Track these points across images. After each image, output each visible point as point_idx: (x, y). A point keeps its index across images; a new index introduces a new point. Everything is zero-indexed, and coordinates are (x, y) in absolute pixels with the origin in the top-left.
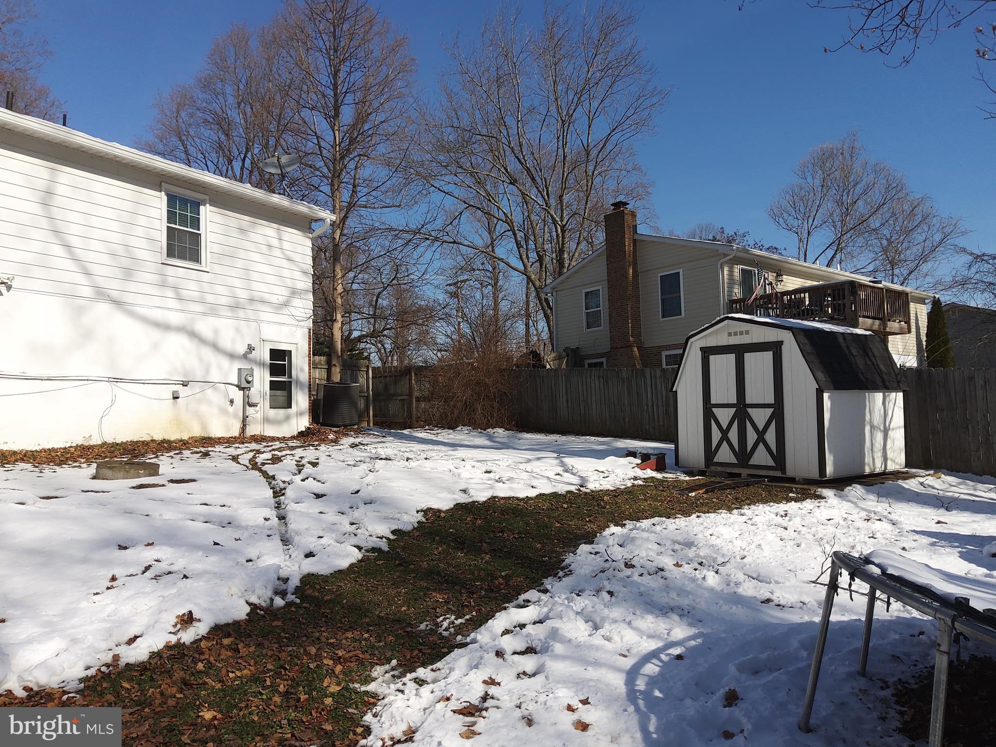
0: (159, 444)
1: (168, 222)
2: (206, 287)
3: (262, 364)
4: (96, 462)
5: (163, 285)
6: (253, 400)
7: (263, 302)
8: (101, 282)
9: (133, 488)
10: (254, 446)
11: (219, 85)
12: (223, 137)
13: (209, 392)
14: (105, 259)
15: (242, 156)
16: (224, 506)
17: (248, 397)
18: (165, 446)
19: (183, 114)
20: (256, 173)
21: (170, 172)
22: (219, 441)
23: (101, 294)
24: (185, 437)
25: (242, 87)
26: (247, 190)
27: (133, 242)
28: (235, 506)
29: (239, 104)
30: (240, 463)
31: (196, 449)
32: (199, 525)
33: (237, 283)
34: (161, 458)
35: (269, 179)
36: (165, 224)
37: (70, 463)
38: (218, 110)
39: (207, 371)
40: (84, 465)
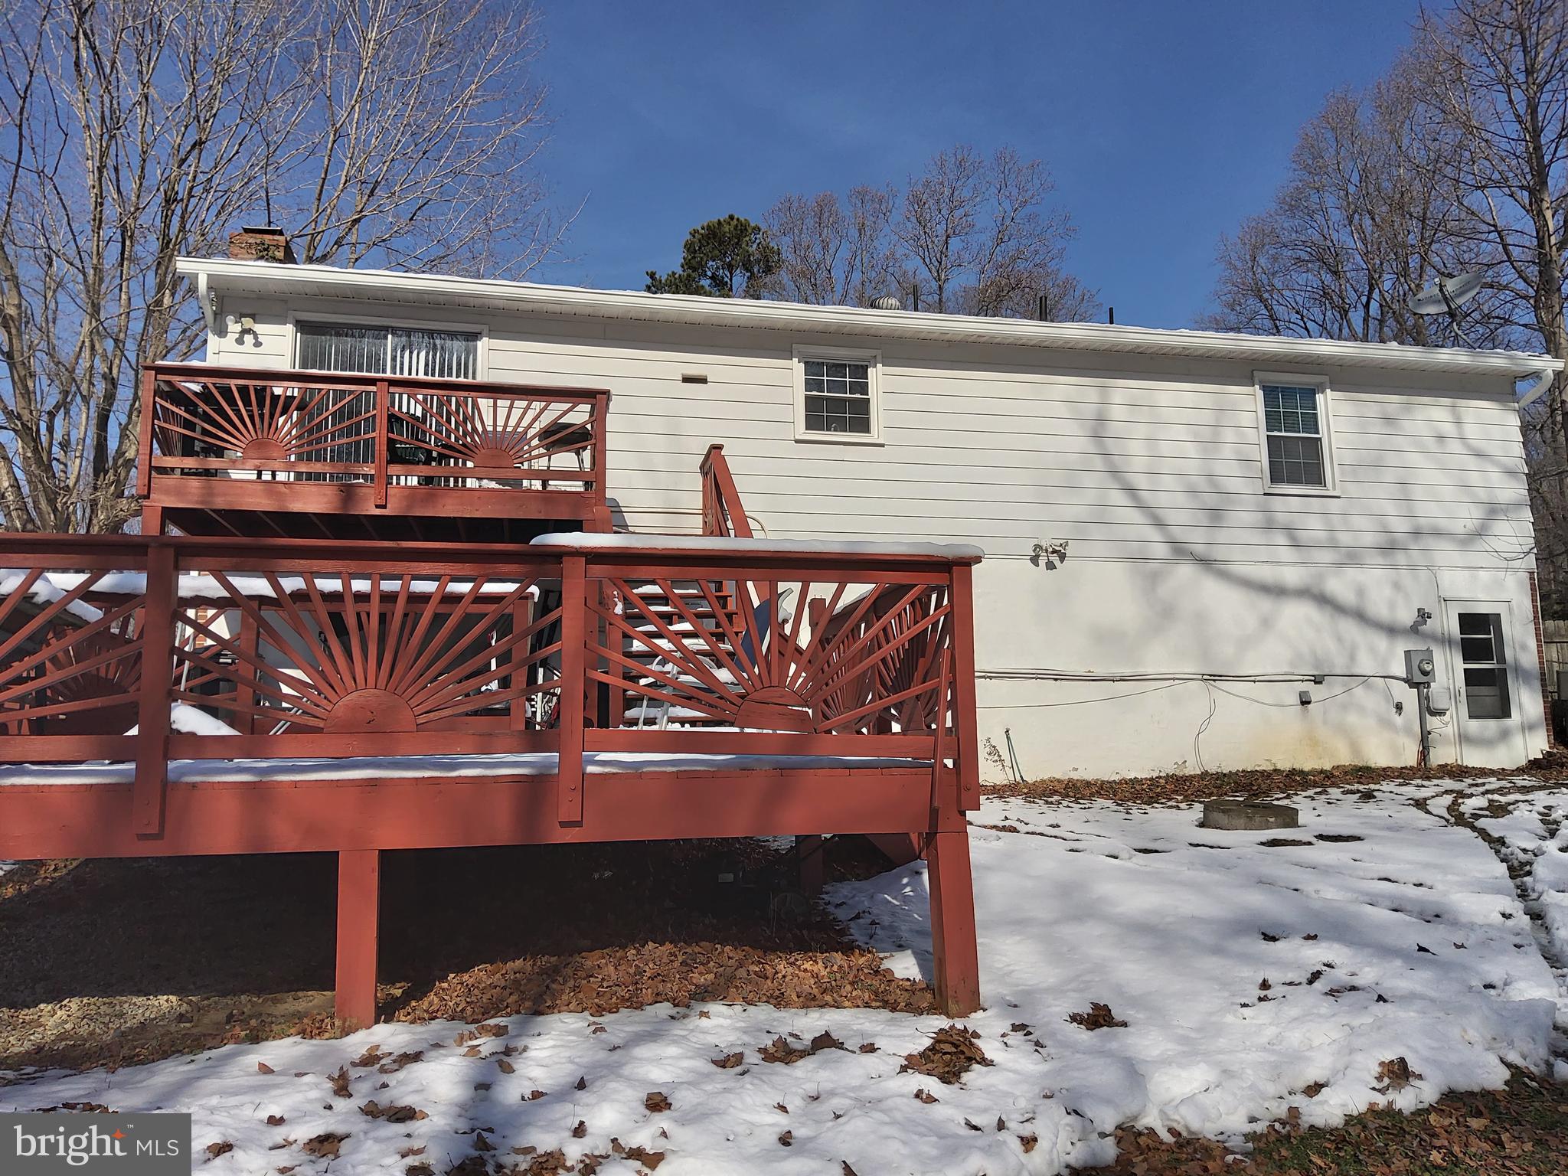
0: (1287, 776)
1: (1268, 430)
2: (1337, 522)
3: (1446, 641)
4: (1200, 802)
5: (1269, 527)
6: (1438, 703)
7: (1437, 533)
8: (1179, 534)
9: (1262, 844)
10: (1448, 783)
11: (1315, 198)
12: (1328, 278)
13: (1359, 691)
14: (1181, 499)
15: (1364, 299)
16: (1421, 885)
17: (1427, 698)
18: (1297, 780)
19: (1262, 261)
20: (1390, 321)
21: (1264, 353)
22: (1386, 774)
23: (1180, 552)
24: (1328, 767)
25: (1352, 189)
26: (1393, 352)
27: (1219, 468)
28: (1440, 887)
29: (1350, 219)
30: (1431, 813)
31: (1348, 787)
32: (1382, 914)
33: (1390, 508)
34: (1295, 798)
35: (1414, 326)
36: (1264, 433)
37: (1163, 801)
38: (1316, 237)
39: (1352, 658)
40: (1183, 805)
